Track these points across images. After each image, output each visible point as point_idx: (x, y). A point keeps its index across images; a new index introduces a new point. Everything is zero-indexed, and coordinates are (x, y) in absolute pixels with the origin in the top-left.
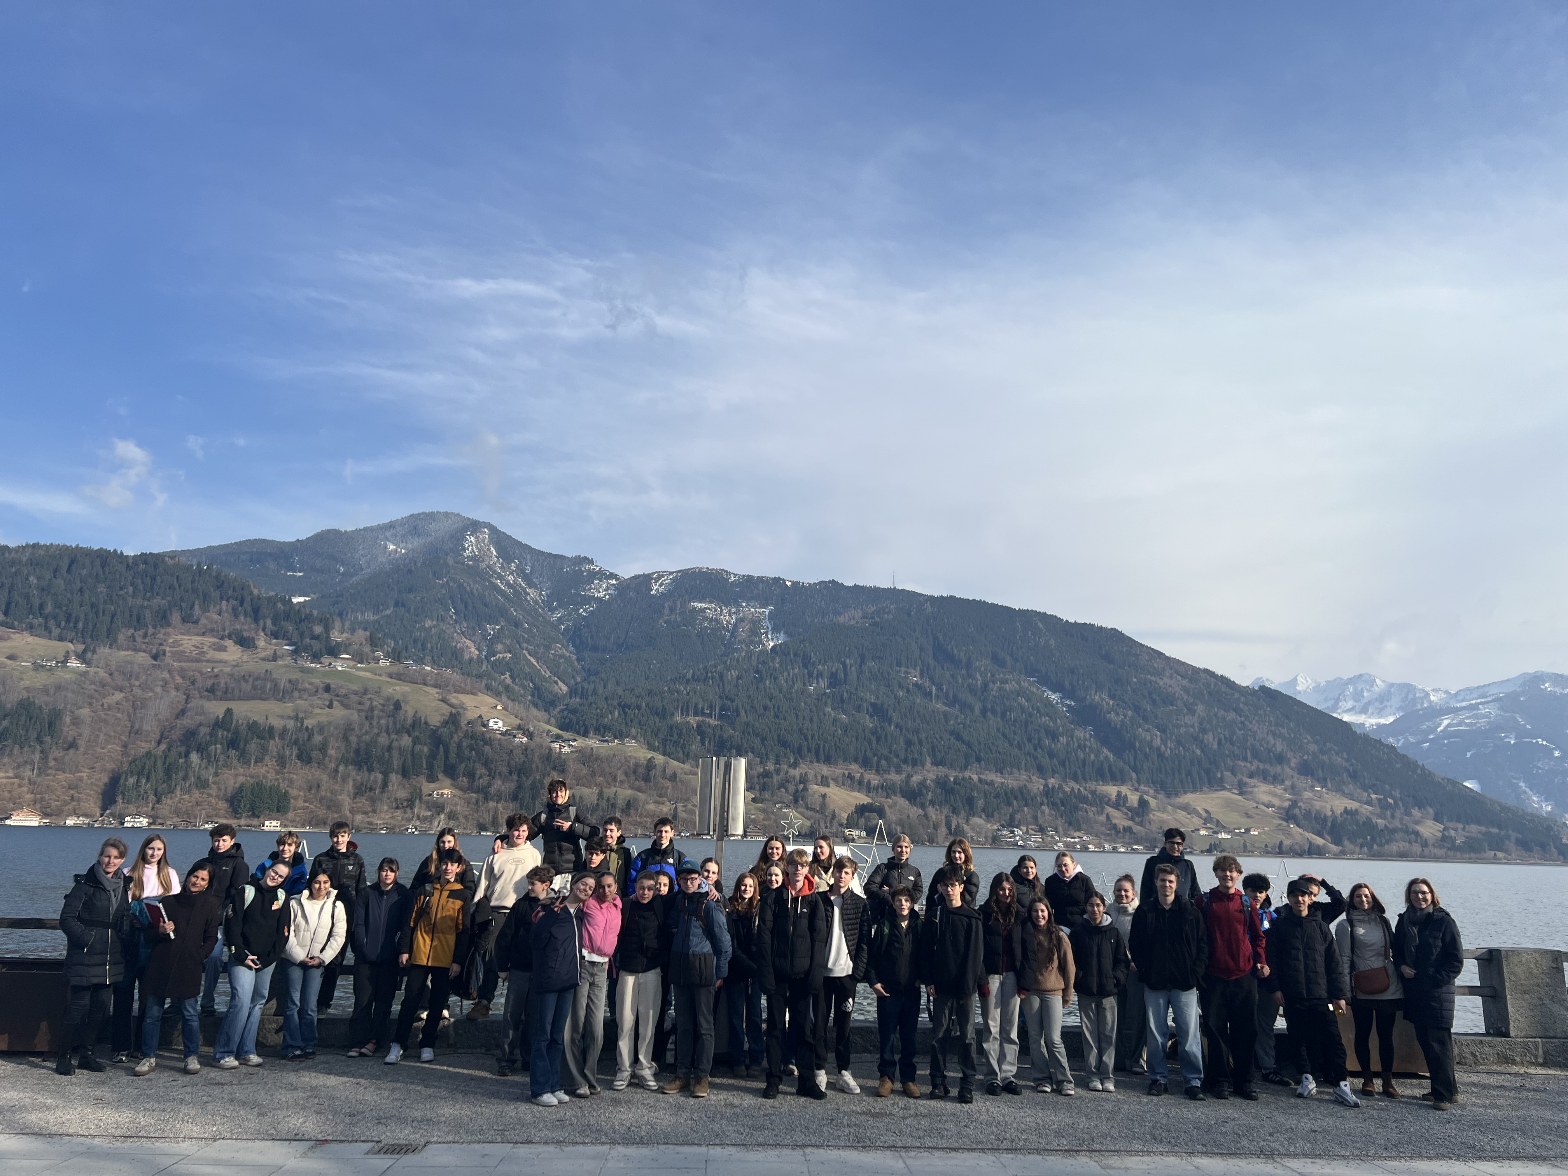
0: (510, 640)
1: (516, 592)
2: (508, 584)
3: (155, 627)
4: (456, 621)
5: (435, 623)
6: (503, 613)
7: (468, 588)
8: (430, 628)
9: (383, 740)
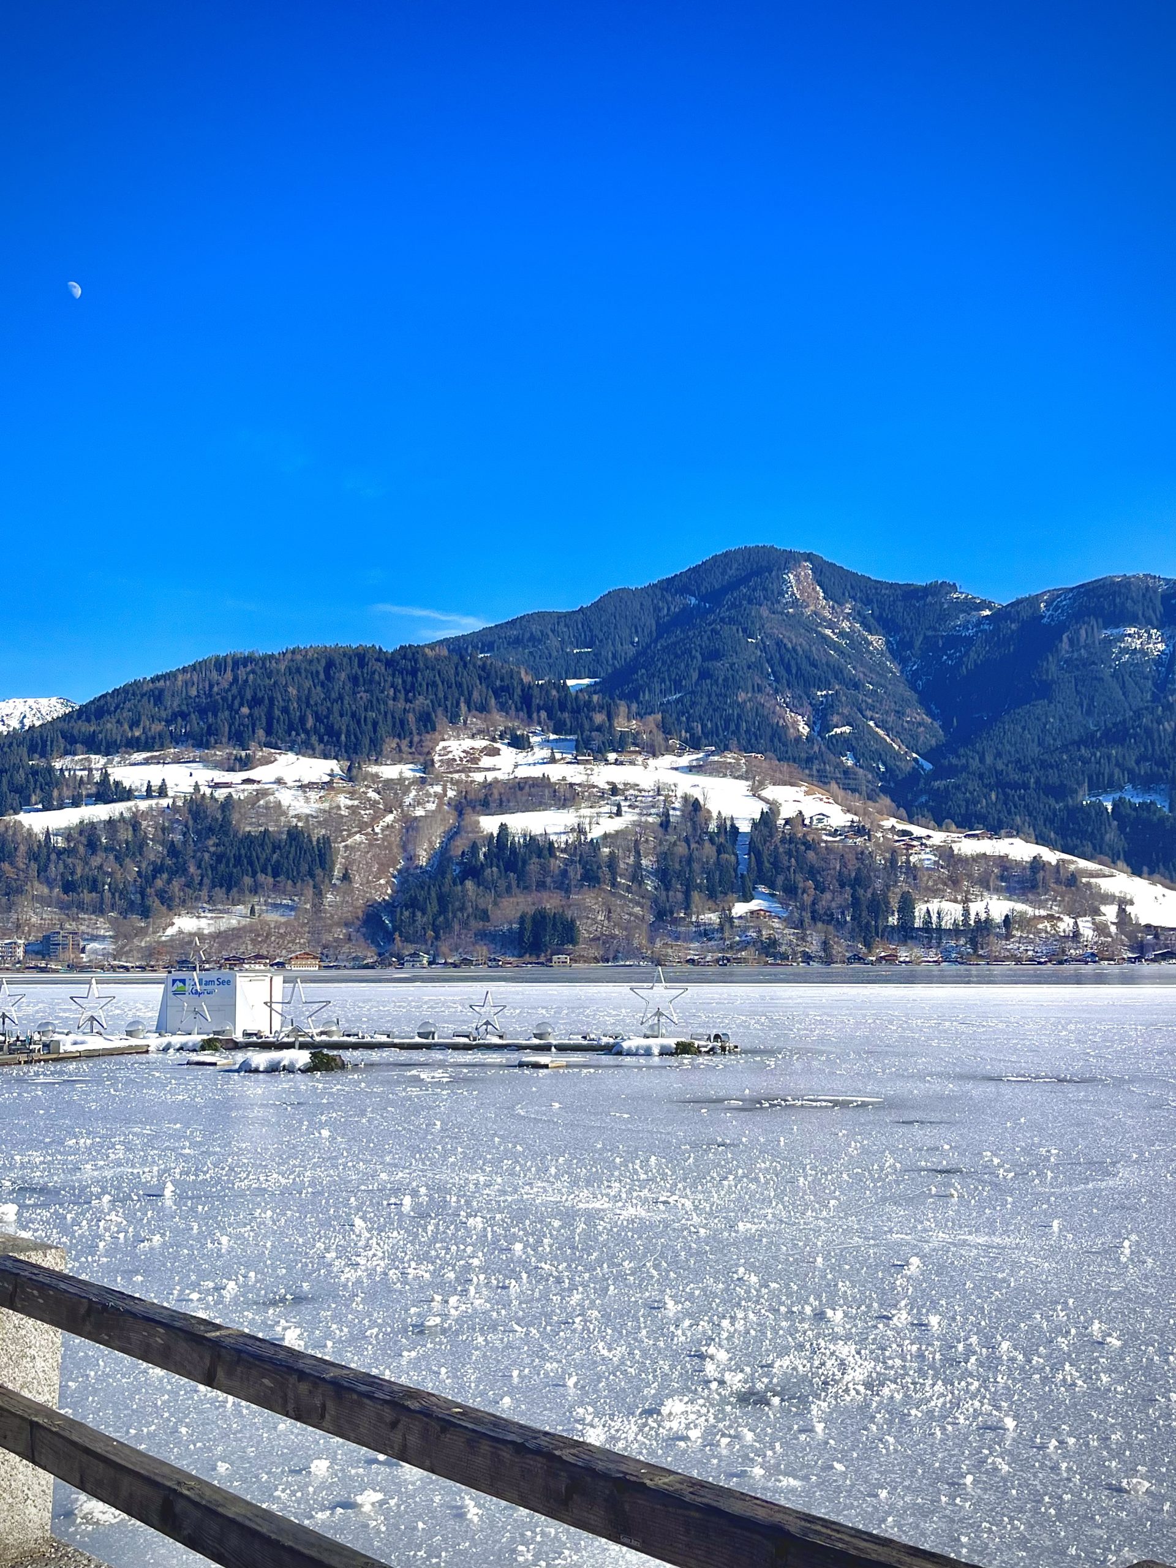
0: (848, 708)
1: (852, 644)
2: (842, 634)
3: (419, 734)
4: (776, 691)
5: (749, 695)
6: (838, 672)
7: (789, 645)
8: (745, 702)
9: (681, 849)
